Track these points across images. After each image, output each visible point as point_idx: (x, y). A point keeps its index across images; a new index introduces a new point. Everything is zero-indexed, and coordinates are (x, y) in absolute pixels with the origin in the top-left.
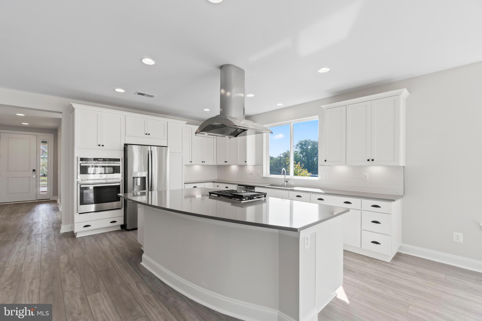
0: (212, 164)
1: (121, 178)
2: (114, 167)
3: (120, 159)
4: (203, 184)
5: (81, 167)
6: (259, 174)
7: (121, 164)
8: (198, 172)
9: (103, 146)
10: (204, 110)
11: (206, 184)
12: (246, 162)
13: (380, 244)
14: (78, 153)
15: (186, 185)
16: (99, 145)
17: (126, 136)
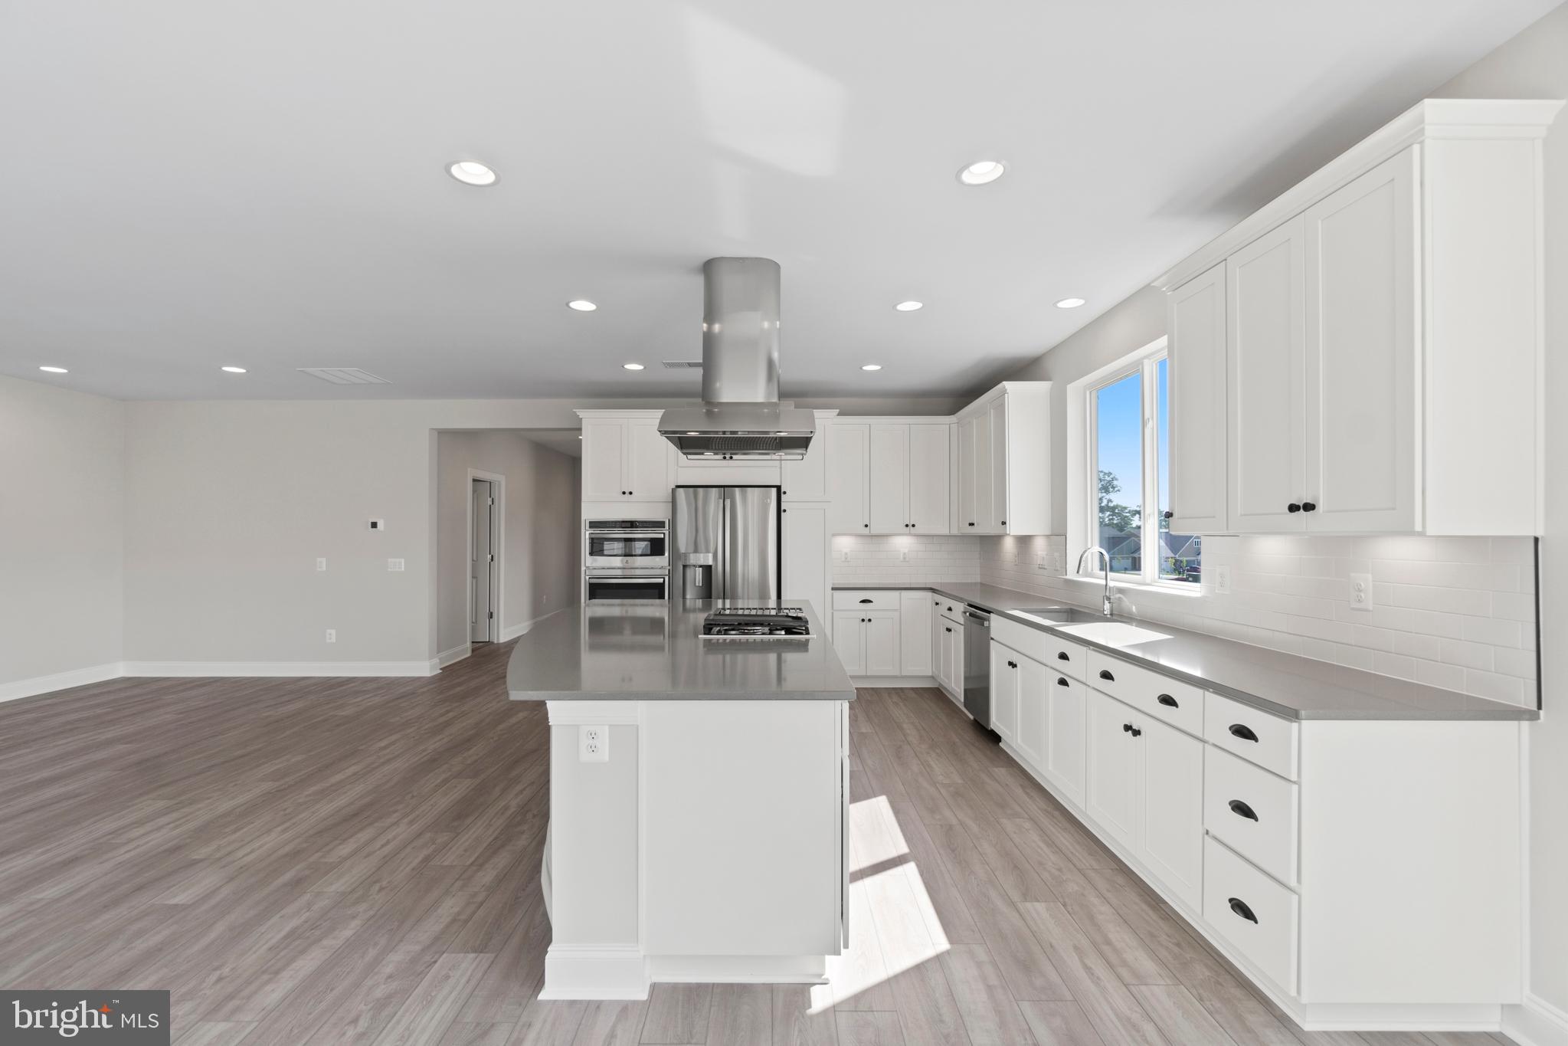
0: (946, 532)
1: (668, 568)
2: (652, 541)
3: (664, 523)
4: (896, 593)
5: (593, 541)
6: (1059, 569)
7: (667, 533)
8: (904, 558)
9: (631, 493)
10: (865, 368)
11: (904, 593)
12: (1004, 523)
13: (1256, 922)
14: (590, 512)
15: (837, 594)
16: (624, 493)
17: (679, 469)
